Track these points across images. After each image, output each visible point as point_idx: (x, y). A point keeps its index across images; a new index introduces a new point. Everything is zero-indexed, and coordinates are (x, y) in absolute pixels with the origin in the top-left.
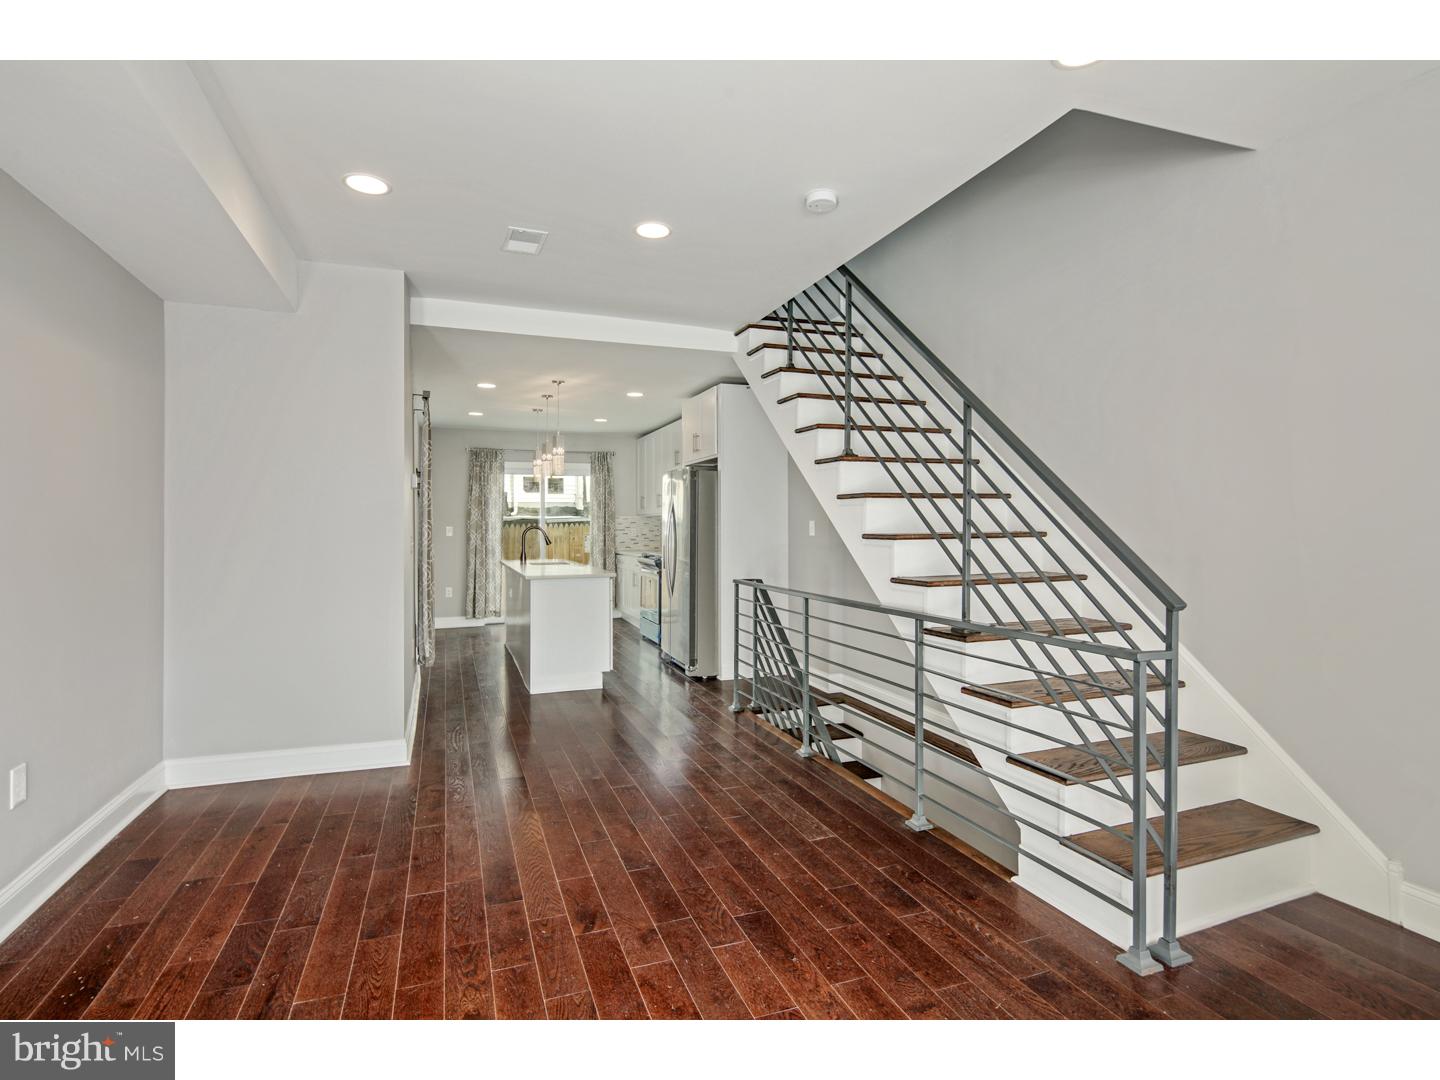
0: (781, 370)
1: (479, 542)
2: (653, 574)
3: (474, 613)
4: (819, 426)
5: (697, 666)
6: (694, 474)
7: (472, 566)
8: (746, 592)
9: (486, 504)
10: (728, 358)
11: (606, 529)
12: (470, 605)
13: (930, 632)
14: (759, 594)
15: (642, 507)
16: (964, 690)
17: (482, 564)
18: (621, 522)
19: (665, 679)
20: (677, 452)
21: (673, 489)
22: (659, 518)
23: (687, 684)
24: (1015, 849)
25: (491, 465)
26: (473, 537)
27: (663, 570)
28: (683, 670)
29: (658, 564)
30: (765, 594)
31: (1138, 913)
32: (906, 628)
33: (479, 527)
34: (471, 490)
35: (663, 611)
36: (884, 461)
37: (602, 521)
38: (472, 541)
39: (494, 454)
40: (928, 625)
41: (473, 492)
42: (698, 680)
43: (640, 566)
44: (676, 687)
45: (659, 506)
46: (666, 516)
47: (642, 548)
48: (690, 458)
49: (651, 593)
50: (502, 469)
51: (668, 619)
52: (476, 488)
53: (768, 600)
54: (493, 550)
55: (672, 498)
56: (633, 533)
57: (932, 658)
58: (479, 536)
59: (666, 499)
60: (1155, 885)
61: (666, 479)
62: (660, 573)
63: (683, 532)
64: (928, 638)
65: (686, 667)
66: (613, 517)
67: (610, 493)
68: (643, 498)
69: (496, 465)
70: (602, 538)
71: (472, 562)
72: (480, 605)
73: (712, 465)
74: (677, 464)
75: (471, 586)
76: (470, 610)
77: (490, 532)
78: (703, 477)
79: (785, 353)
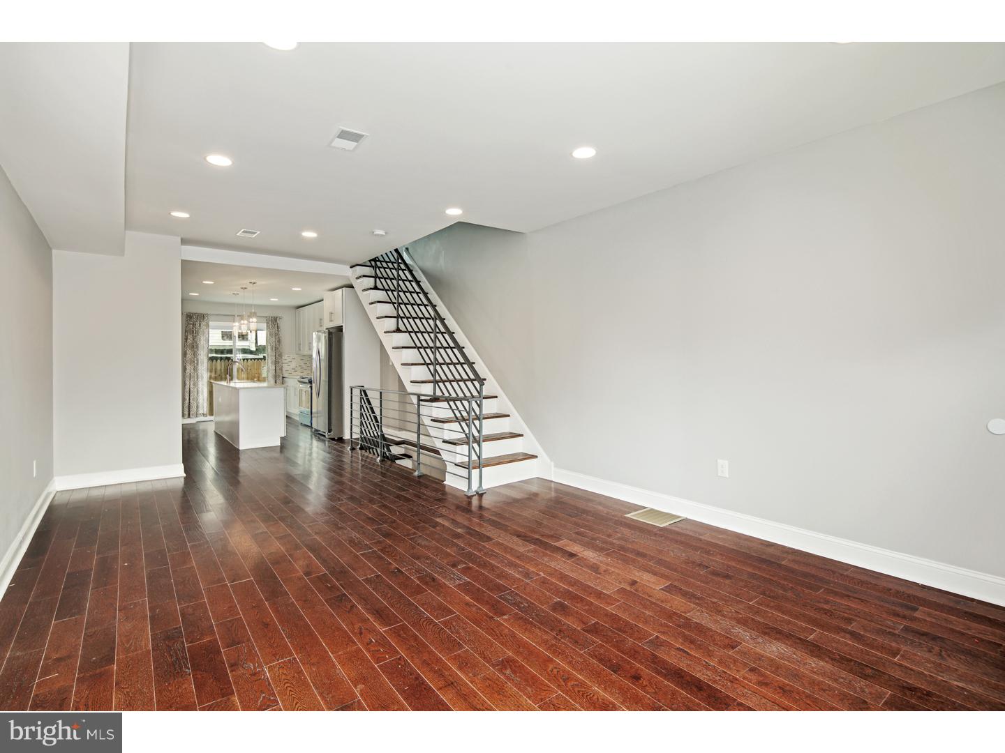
0: (371, 289)
1: (192, 371)
2: (307, 387)
3: (189, 415)
4: (386, 317)
5: (332, 433)
6: (330, 333)
7: (187, 386)
8: (356, 392)
9: (197, 347)
10: (348, 278)
11: (276, 363)
12: (186, 410)
13: (422, 400)
14: (362, 393)
15: (300, 350)
16: (432, 420)
17: (194, 384)
18: (286, 358)
19: (315, 443)
20: (321, 320)
21: (319, 339)
22: (311, 356)
23: (327, 443)
24: (444, 472)
25: (200, 325)
26: (188, 368)
27: (313, 385)
28: (325, 436)
29: (310, 382)
30: (365, 392)
31: (469, 479)
32: (414, 399)
33: (192, 362)
34: (186, 339)
35: (313, 411)
36: (410, 332)
37: (274, 358)
38: (188, 371)
39: (202, 317)
40: (422, 398)
41: (188, 340)
42: (333, 439)
43: (299, 383)
44: (321, 445)
45: (310, 349)
46: (314, 355)
47: (300, 374)
48: (328, 324)
49: (305, 398)
50: (208, 326)
51: (316, 415)
52: (190, 337)
53: (366, 395)
54: (202, 376)
55: (318, 346)
56: (293, 365)
57: (424, 410)
58: (192, 368)
59: (315, 344)
60: (475, 473)
61: (314, 335)
62: (311, 387)
63: (324, 364)
64: (421, 403)
65: (326, 434)
66: (281, 355)
67: (279, 341)
68: (300, 344)
69: (203, 324)
70: (274, 368)
71: (188, 383)
72: (193, 410)
73: (340, 329)
74: (321, 326)
75: (187, 398)
76: (186, 413)
77: (200, 365)
78: (335, 337)
79: (373, 280)
